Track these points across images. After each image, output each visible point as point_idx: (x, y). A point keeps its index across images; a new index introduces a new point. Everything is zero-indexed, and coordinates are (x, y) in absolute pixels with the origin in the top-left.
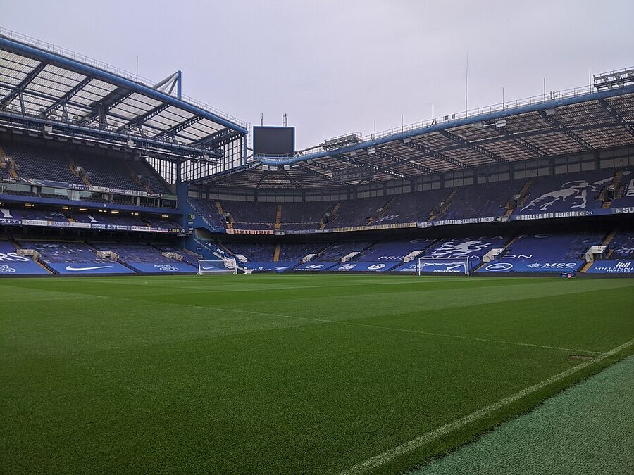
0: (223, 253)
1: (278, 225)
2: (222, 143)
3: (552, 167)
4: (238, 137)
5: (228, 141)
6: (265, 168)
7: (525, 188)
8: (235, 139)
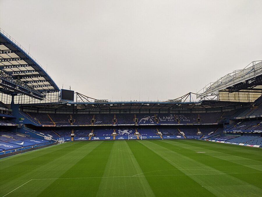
0: (44, 134)
1: (54, 123)
2: (45, 92)
3: (140, 111)
4: (55, 92)
5: (48, 92)
6: (67, 104)
7: (135, 116)
8: (53, 92)
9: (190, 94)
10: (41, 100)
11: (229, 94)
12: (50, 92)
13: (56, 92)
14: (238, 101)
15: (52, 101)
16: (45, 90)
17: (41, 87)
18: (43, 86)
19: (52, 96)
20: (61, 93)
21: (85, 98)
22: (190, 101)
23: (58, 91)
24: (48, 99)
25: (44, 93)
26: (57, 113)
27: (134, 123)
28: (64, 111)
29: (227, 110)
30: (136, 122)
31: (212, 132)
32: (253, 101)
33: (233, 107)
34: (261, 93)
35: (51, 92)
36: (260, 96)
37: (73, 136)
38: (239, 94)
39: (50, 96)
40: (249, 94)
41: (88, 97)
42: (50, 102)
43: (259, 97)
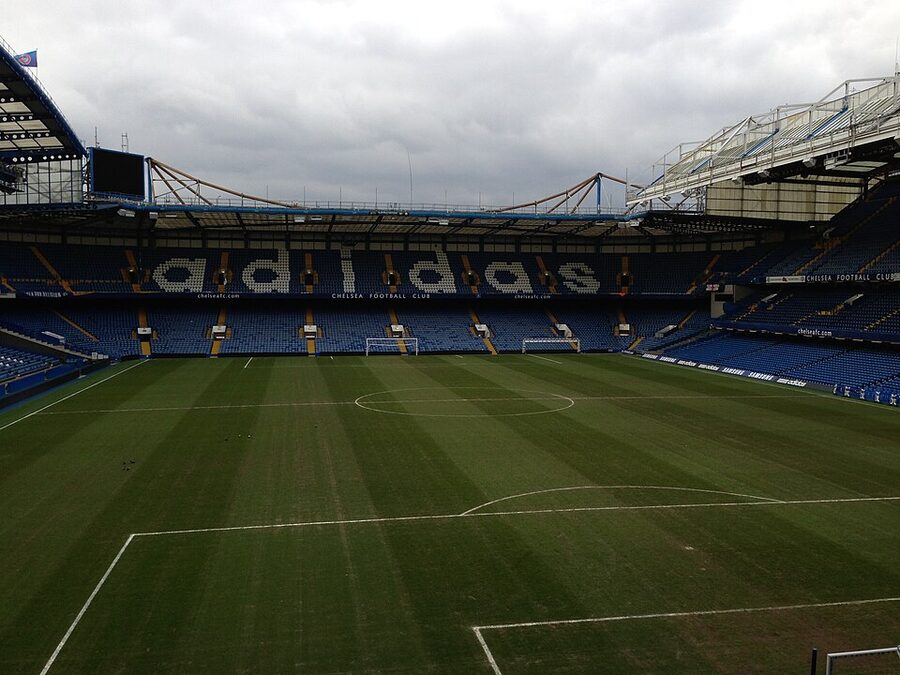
1: (65, 284)
2: (22, 159)
3: (406, 243)
4: (64, 159)
5: (37, 158)
6: (121, 212)
7: (389, 263)
8: (56, 159)
9: (597, 178)
10: (10, 191)
11: (743, 189)
12: (45, 158)
13: (71, 158)
14: (773, 217)
15: (57, 198)
16: (20, 152)
17: (11, 139)
18: (19, 137)
19: (55, 177)
20: (88, 164)
21: (188, 184)
22: (599, 211)
23: (79, 157)
24: (36, 187)
25: (19, 162)
26: (71, 240)
27: (386, 289)
28: (99, 236)
29: (727, 247)
30: (392, 283)
31: (671, 327)
32: (827, 218)
33: (752, 236)
34: (857, 189)
35: (49, 160)
36: (853, 198)
37: (145, 338)
38: (779, 190)
39: (44, 178)
40: (816, 191)
41: (198, 182)
42: (45, 201)
43: (850, 205)
